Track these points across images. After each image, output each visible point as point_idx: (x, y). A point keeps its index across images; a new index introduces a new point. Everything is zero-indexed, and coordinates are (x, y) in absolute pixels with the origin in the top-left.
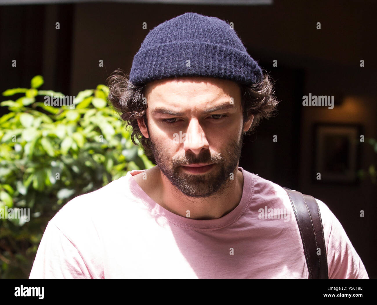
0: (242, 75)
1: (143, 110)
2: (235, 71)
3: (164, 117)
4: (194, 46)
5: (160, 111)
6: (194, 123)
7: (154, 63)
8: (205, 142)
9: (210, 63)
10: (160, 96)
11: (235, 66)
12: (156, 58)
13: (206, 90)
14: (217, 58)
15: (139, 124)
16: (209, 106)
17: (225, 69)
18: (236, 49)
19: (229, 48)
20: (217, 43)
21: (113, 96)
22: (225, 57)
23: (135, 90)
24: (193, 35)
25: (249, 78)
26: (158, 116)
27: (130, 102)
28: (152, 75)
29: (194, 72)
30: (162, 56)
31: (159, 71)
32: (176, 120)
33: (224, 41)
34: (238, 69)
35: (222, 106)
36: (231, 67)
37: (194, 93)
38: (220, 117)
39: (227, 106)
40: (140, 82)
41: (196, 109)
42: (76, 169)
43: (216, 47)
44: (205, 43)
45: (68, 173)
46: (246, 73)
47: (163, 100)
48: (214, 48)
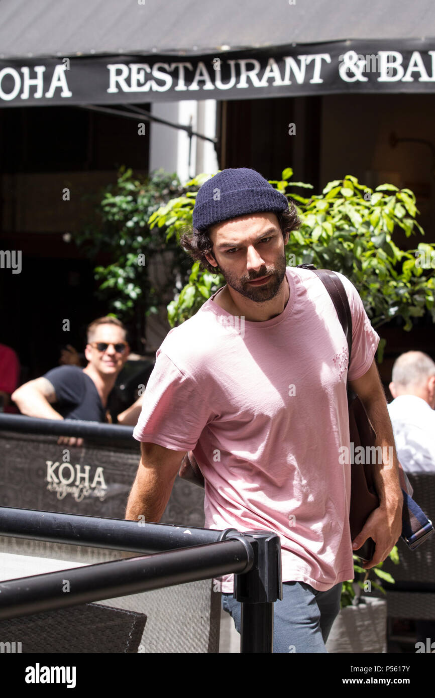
0: (276, 205)
1: (210, 247)
2: (271, 204)
3: (228, 249)
4: (238, 193)
5: (224, 245)
6: (251, 250)
7: (211, 212)
8: (262, 262)
9: (252, 203)
10: (220, 235)
11: (270, 200)
12: (212, 208)
13: (254, 223)
14: (256, 198)
15: (207, 258)
16: (259, 234)
17: (264, 204)
18: (267, 188)
19: (262, 188)
20: (253, 187)
21: (185, 242)
22: (261, 196)
23: (201, 234)
24: (235, 186)
25: (281, 206)
26: (223, 250)
27: (199, 243)
28: (212, 220)
29: (242, 212)
30: (217, 206)
31: (217, 217)
32: (237, 249)
33: (257, 184)
34: (272, 202)
35: (267, 232)
36: (267, 202)
37: (246, 228)
38: (268, 240)
39: (271, 231)
40: (204, 228)
41: (251, 239)
42: (326, 256)
43: (253, 190)
44: (244, 189)
45: (318, 260)
46: (278, 203)
47: (224, 237)
48: (252, 191)
